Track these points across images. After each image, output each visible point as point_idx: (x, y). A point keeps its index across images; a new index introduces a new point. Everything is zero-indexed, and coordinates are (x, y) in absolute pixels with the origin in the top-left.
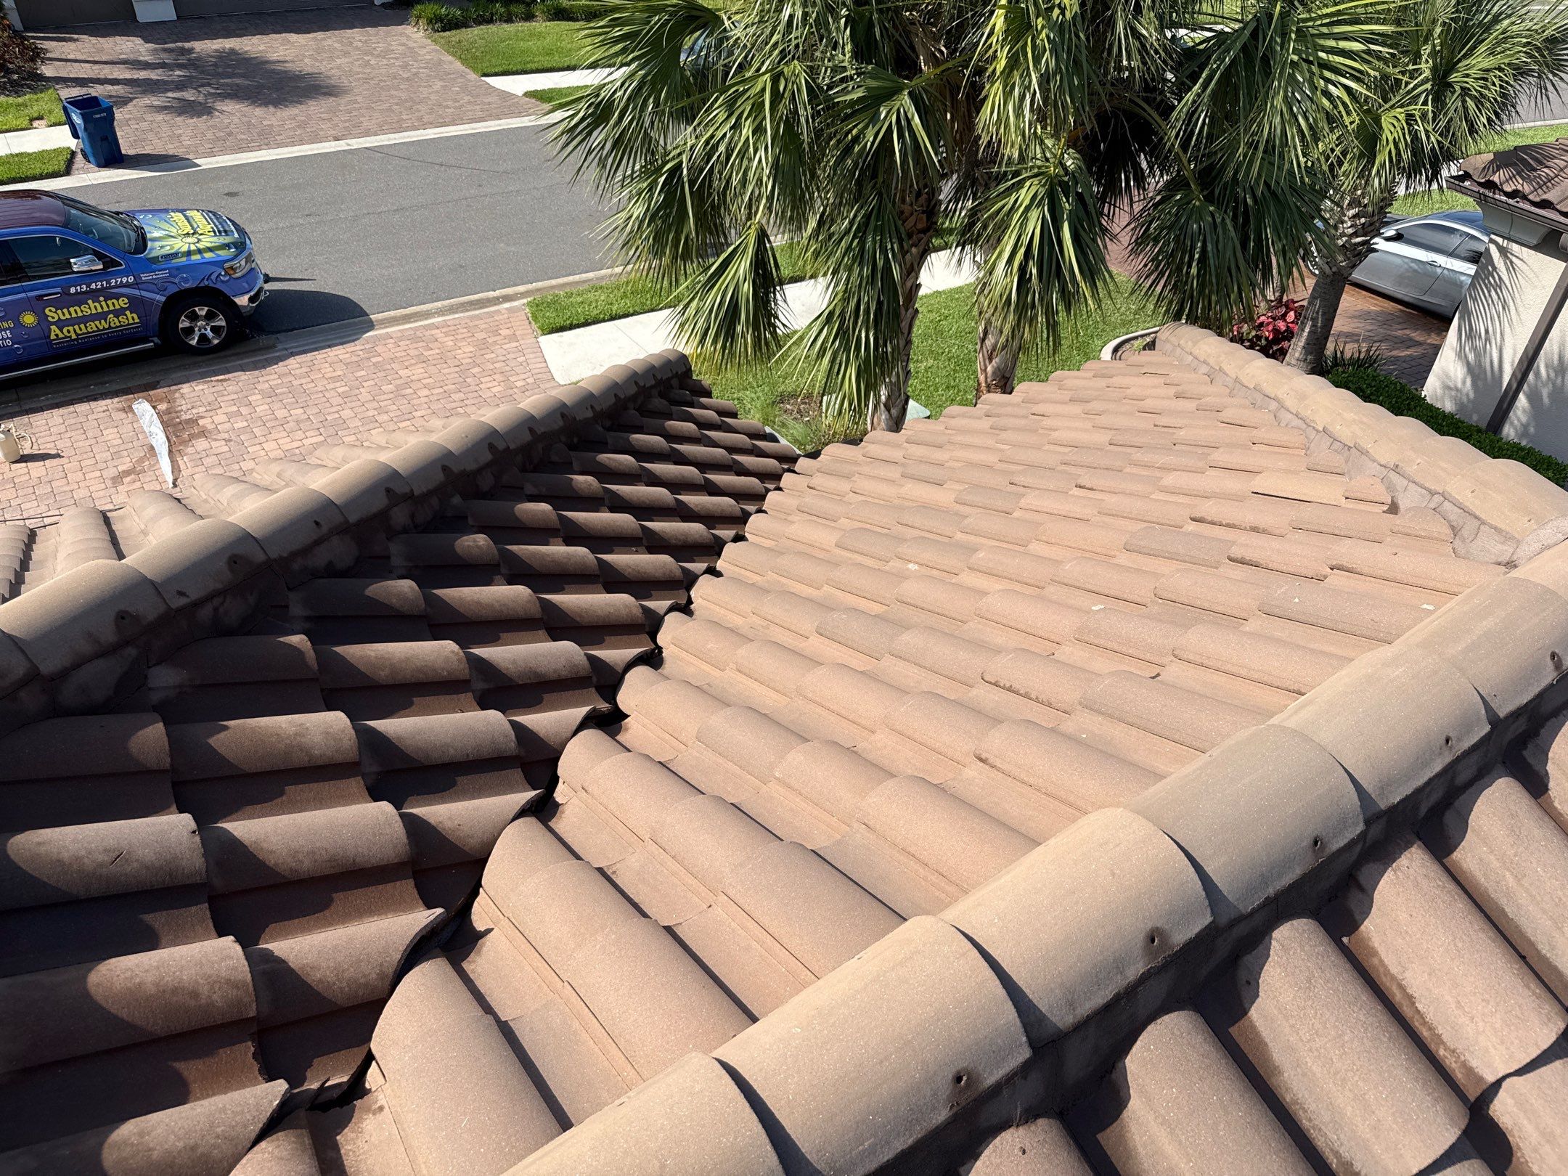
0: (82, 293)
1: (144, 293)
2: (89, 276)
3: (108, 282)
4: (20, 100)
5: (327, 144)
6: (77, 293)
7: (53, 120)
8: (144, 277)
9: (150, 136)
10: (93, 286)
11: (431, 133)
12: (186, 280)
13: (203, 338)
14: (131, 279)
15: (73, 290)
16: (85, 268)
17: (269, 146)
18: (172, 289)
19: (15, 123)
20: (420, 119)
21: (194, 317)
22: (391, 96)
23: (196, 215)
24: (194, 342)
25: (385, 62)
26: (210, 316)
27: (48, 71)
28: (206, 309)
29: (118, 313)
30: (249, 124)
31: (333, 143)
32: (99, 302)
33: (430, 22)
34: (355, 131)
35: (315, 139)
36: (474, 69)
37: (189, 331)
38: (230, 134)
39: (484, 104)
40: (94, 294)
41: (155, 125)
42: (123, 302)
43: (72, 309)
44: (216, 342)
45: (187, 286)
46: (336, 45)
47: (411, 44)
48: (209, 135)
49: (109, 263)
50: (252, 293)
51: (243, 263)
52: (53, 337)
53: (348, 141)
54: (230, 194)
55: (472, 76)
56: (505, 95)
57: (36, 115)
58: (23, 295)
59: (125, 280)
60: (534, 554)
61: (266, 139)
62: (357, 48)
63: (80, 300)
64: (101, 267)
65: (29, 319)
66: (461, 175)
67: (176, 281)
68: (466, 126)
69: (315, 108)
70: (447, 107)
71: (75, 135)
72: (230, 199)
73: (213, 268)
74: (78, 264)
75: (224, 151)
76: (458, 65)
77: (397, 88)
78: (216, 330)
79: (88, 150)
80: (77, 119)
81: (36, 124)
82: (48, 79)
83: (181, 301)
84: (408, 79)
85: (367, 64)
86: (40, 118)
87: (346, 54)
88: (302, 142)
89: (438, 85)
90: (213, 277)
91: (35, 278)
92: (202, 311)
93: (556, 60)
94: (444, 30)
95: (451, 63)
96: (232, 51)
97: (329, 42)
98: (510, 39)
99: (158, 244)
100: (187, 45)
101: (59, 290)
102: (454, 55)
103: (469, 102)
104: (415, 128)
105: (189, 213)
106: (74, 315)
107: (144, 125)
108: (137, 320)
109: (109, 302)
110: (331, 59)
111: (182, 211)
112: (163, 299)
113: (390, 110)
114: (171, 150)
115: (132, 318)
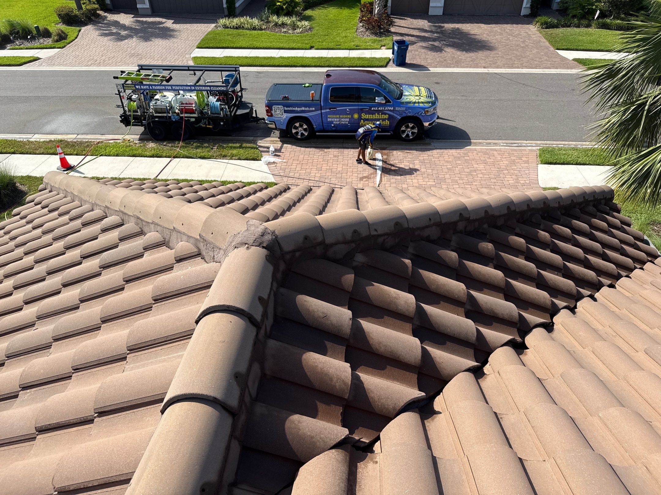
0: (375, 110)
1: (394, 115)
2: (380, 105)
3: (385, 108)
4: (380, 39)
5: (480, 69)
6: (373, 110)
7: (388, 47)
8: (397, 109)
9: (417, 57)
10: (379, 109)
11: (525, 71)
12: (410, 112)
13: (408, 135)
14: (392, 109)
15: (373, 109)
16: (379, 102)
17: (458, 67)
18: (404, 115)
19: (376, 46)
20: (522, 64)
21: (407, 127)
22: (513, 53)
23: (422, 89)
24: (404, 136)
25: (516, 39)
26: (413, 128)
27: (393, 29)
28: (413, 124)
29: (384, 120)
30: (454, 57)
31: (483, 69)
32: (379, 115)
33: (542, 24)
34: (493, 66)
35: (477, 66)
36: (553, 46)
37: (404, 132)
38: (445, 60)
39: (553, 61)
40: (378, 112)
41: (420, 53)
42: (386, 116)
43: (370, 116)
44: (411, 138)
45: (409, 115)
46: (499, 30)
47: (530, 33)
48: (438, 60)
49: (388, 101)
50: (431, 122)
51: (432, 110)
52: (361, 124)
53: (489, 69)
54: (437, 83)
55: (552, 49)
56: (564, 59)
57: (383, 44)
58: (357, 107)
59: (390, 108)
60: (510, 260)
61: (458, 64)
62: (507, 32)
63: (373, 113)
64: (384, 102)
65: (356, 116)
66: (530, 90)
67: (407, 112)
68: (541, 70)
69: (481, 54)
70: (536, 61)
71: (393, 53)
72: (436, 85)
73: (421, 110)
74: (378, 100)
75: (440, 67)
76: (547, 44)
77: (517, 50)
78: (413, 133)
79: (395, 60)
80: (396, 48)
81: (382, 48)
82: (392, 33)
83: (405, 120)
84: (523, 47)
85: (508, 39)
86: (384, 46)
87: (501, 34)
88: (471, 67)
89: (535, 51)
90: (420, 113)
91: (363, 102)
92: (411, 125)
93: (594, 46)
94: (546, 28)
95: (544, 42)
96: (458, 29)
97: (496, 29)
98: (575, 35)
99: (406, 97)
100: (442, 25)
101: (369, 108)
102: (547, 39)
103: (546, 60)
104: (518, 68)
105: (420, 88)
106: (370, 118)
107: (417, 53)
108: (388, 124)
109: (382, 115)
110: (494, 35)
111: (418, 86)
112: (400, 118)
113: (511, 59)
114: (423, 63)
115: (387, 123)
